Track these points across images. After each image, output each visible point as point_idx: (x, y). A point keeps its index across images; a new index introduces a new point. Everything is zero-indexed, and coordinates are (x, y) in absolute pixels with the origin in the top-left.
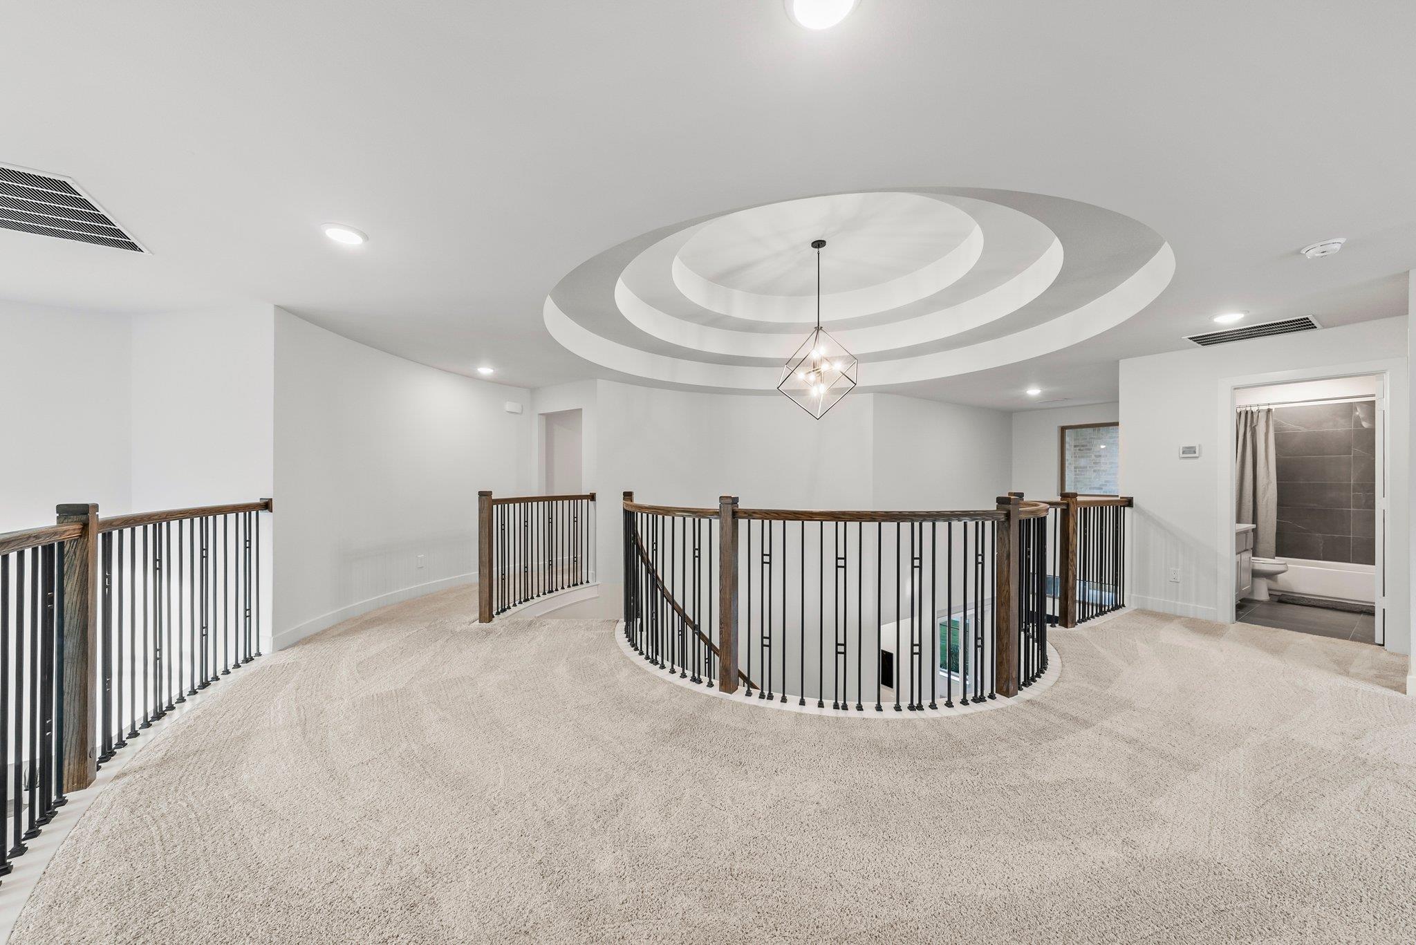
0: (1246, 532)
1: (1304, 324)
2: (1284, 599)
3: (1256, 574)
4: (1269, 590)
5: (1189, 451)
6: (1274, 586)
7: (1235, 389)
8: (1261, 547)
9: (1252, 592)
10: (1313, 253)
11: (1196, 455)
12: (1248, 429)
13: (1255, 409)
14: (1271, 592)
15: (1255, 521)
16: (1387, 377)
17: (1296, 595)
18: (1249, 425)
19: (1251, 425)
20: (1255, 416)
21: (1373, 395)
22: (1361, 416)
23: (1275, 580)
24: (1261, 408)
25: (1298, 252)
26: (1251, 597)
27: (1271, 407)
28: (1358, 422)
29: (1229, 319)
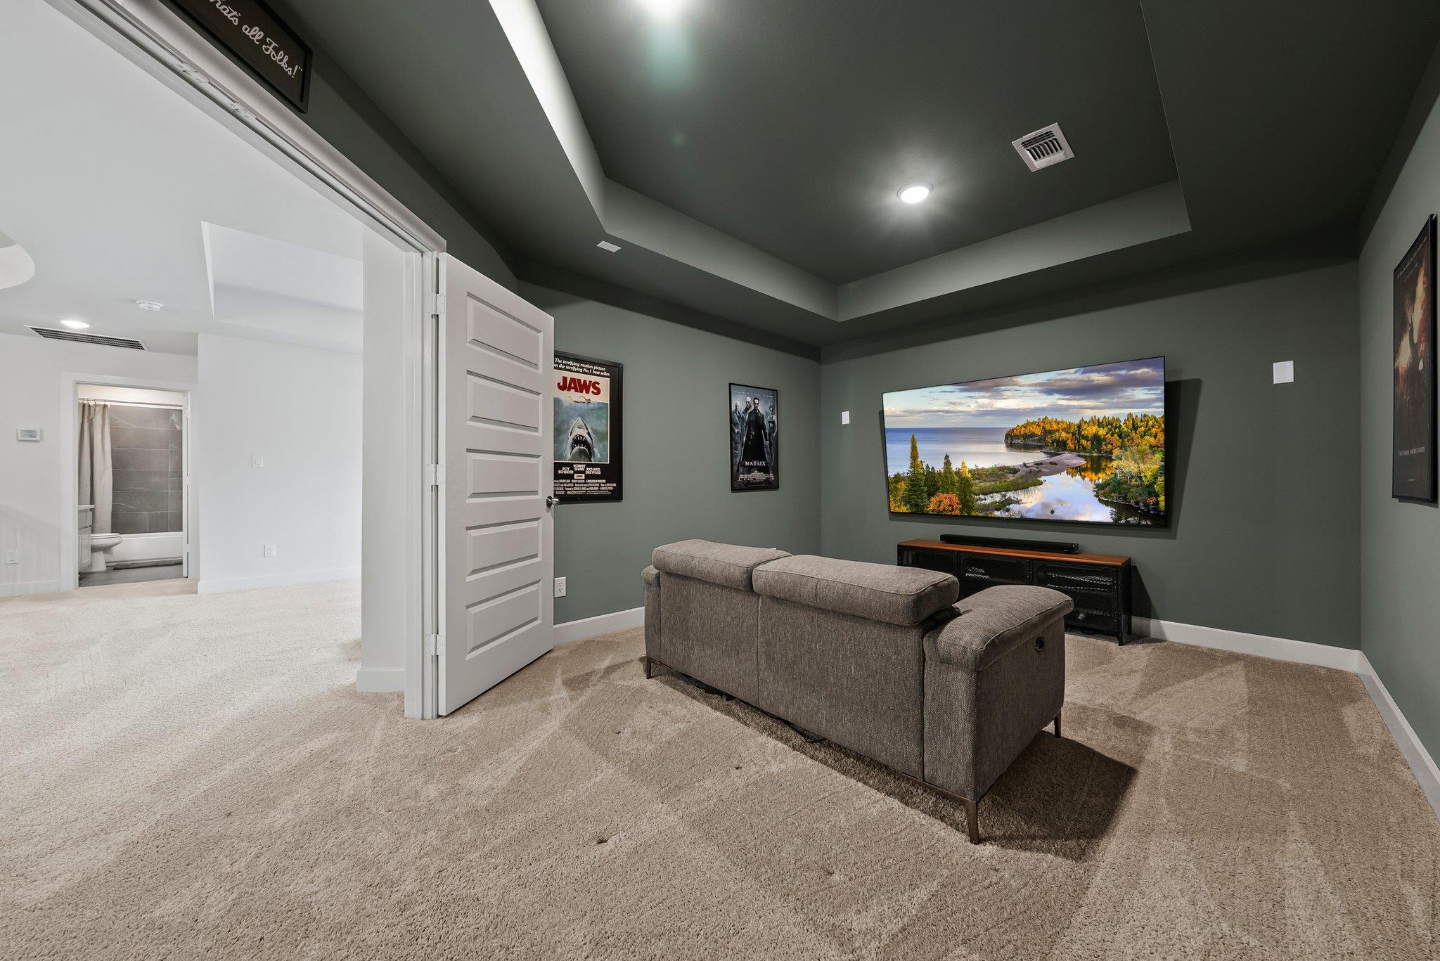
0: (85, 511)
1: (136, 345)
2: (119, 567)
3: (94, 549)
4: (106, 563)
5: (30, 435)
6: (111, 559)
7: (77, 383)
8: (97, 526)
9: (90, 566)
10: (144, 305)
11: (38, 438)
12: (86, 421)
13: (92, 403)
14: (108, 565)
15: (92, 502)
16: (189, 394)
17: (129, 563)
18: (86, 416)
19: (88, 417)
20: (92, 409)
21: (182, 406)
22: (175, 420)
23: (111, 554)
24: (97, 403)
25: (134, 301)
26: (90, 571)
27: (107, 403)
28: (173, 424)
29: (75, 325)
